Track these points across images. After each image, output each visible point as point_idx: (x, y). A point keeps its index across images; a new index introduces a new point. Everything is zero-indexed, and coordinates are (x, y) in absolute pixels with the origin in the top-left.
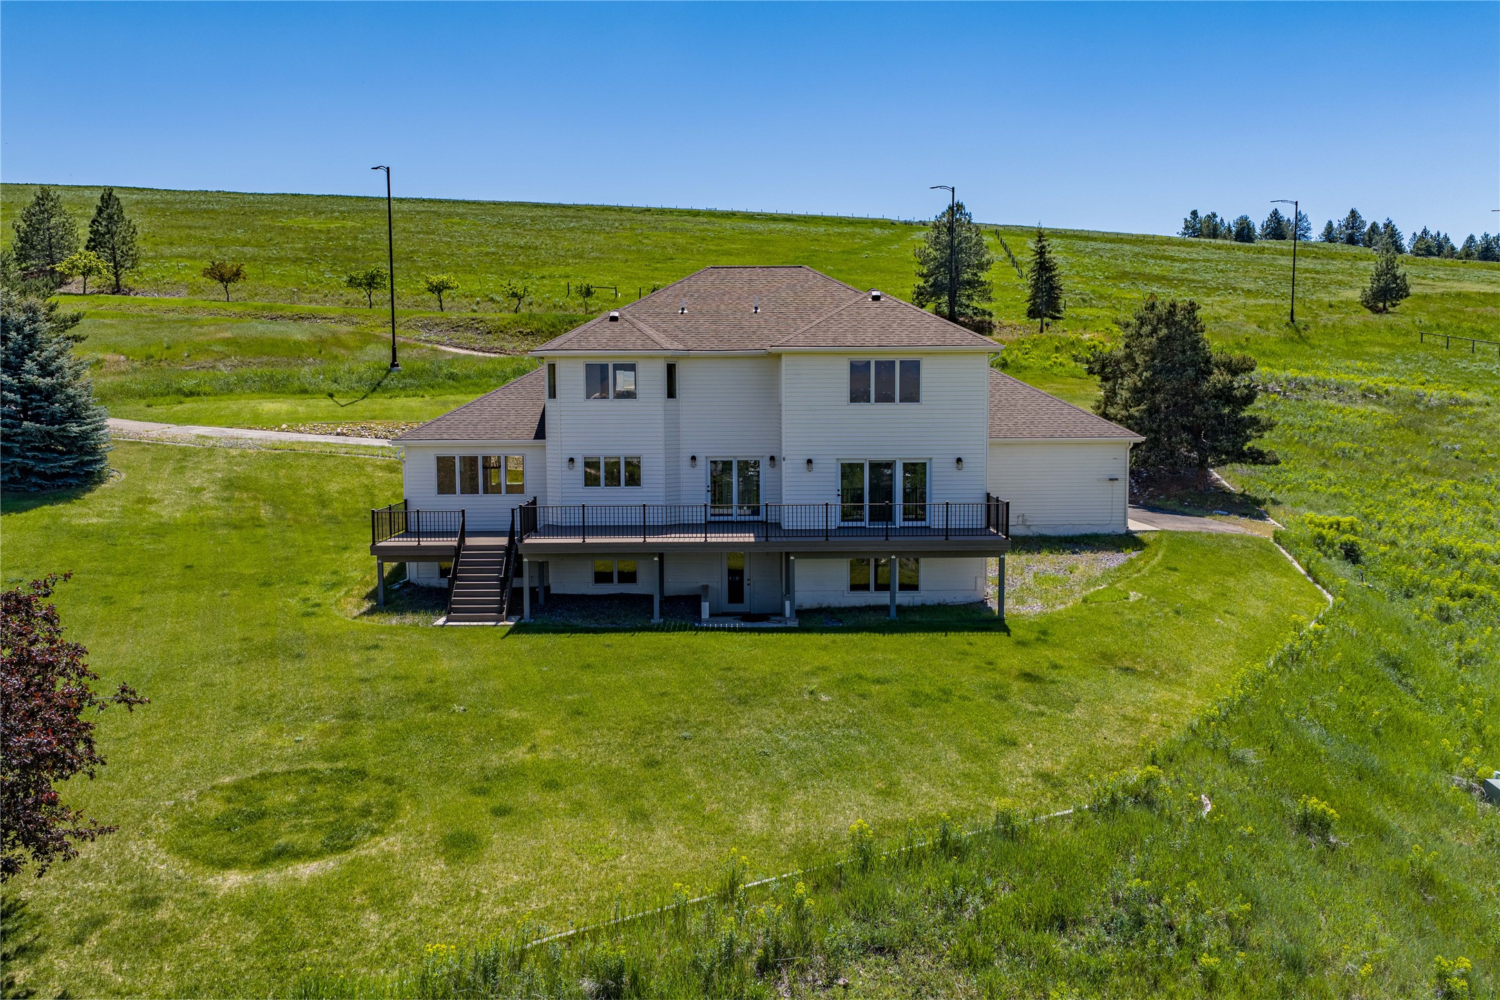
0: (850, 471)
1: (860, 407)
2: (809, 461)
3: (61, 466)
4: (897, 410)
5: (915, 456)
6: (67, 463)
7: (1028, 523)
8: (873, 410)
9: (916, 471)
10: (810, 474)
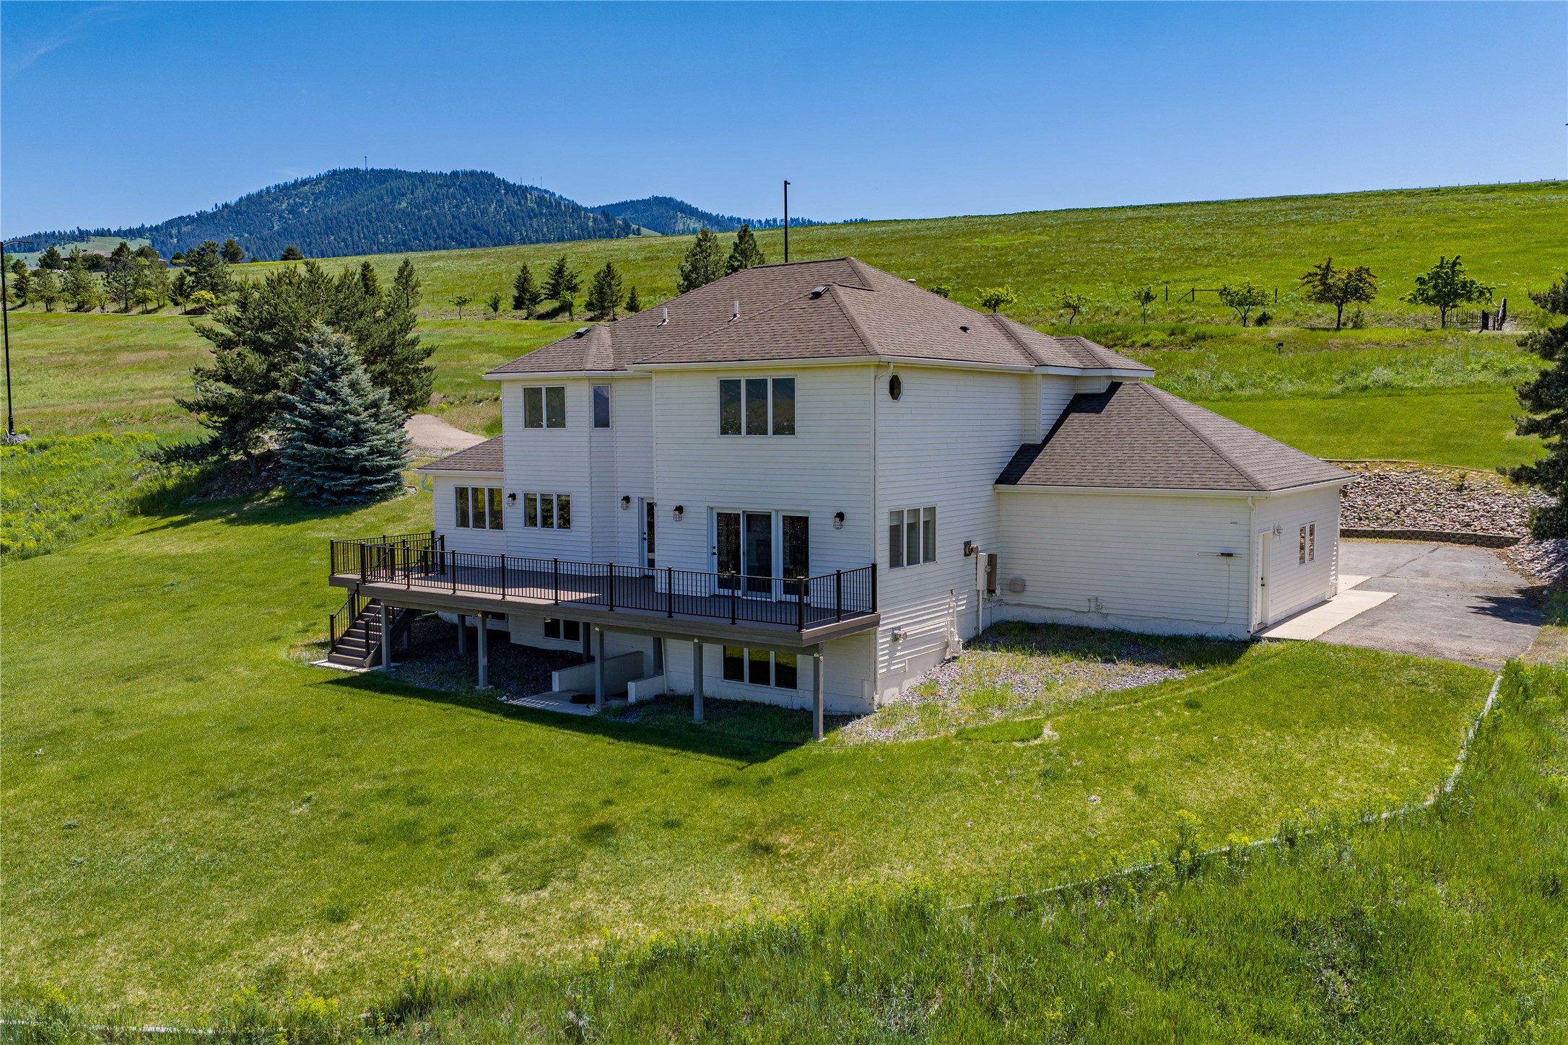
0: (727, 522)
1: (731, 439)
2: (680, 509)
3: (343, 484)
4: (770, 442)
5: (796, 510)
6: (345, 481)
7: (1104, 611)
8: (744, 442)
9: (798, 527)
10: (678, 525)
